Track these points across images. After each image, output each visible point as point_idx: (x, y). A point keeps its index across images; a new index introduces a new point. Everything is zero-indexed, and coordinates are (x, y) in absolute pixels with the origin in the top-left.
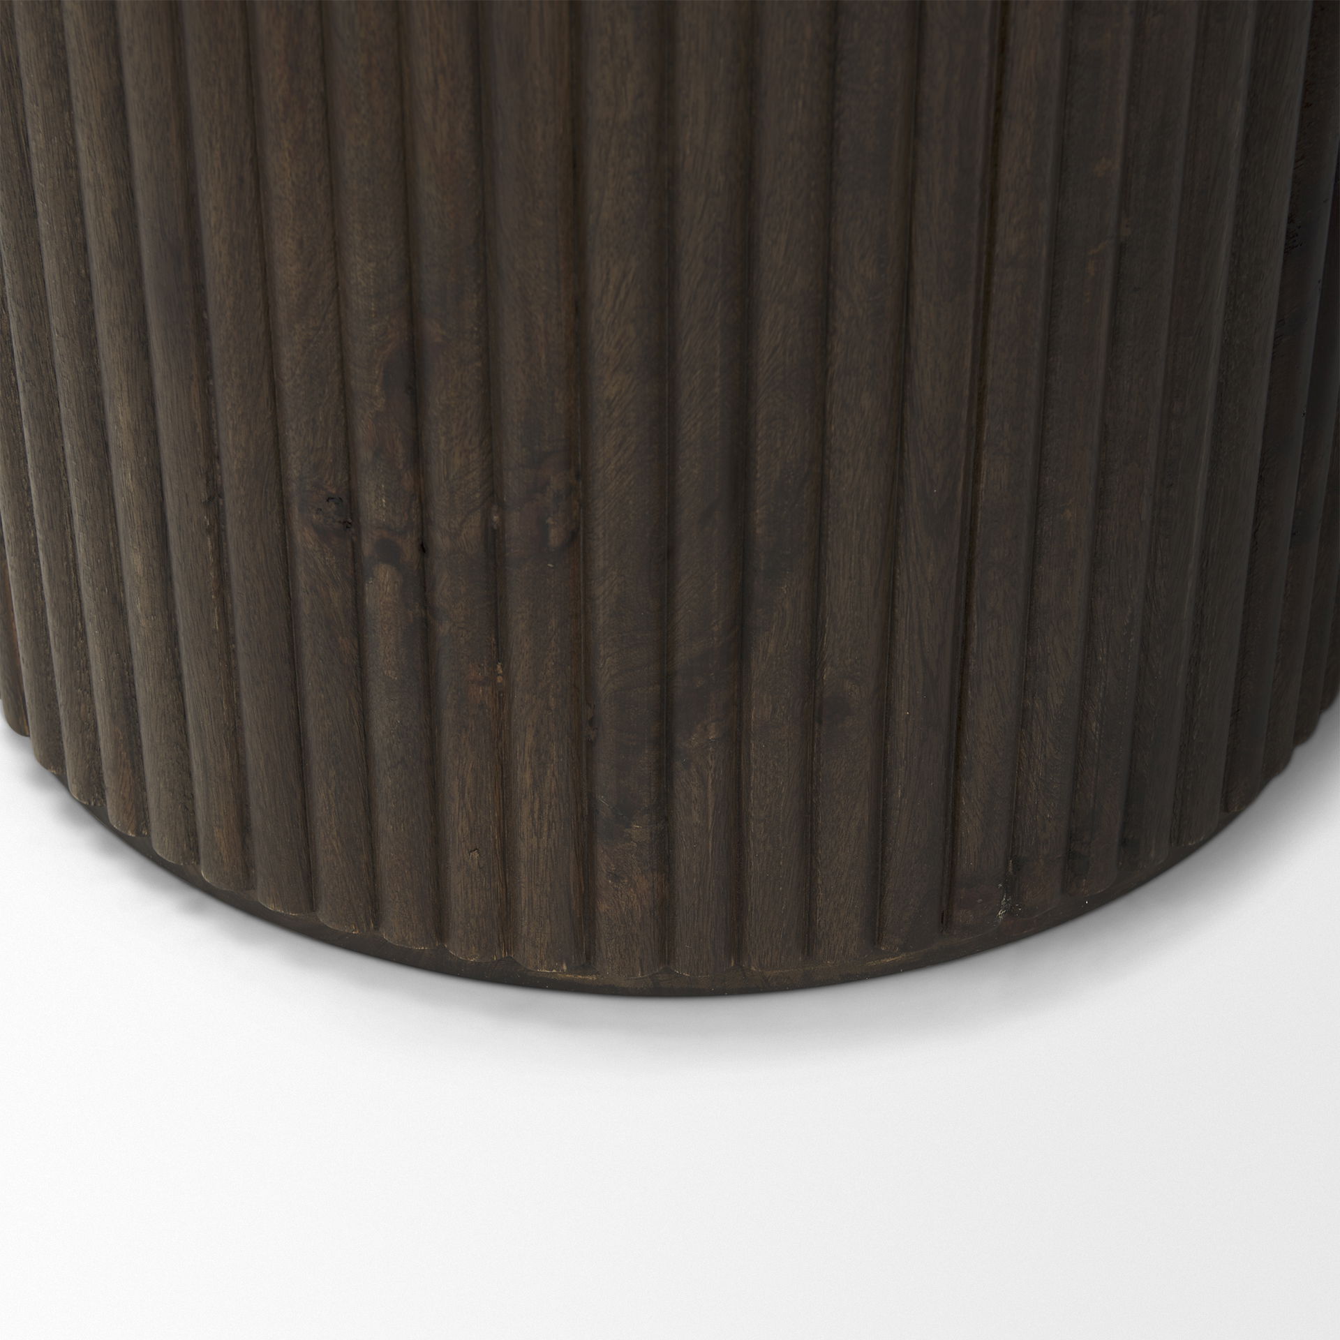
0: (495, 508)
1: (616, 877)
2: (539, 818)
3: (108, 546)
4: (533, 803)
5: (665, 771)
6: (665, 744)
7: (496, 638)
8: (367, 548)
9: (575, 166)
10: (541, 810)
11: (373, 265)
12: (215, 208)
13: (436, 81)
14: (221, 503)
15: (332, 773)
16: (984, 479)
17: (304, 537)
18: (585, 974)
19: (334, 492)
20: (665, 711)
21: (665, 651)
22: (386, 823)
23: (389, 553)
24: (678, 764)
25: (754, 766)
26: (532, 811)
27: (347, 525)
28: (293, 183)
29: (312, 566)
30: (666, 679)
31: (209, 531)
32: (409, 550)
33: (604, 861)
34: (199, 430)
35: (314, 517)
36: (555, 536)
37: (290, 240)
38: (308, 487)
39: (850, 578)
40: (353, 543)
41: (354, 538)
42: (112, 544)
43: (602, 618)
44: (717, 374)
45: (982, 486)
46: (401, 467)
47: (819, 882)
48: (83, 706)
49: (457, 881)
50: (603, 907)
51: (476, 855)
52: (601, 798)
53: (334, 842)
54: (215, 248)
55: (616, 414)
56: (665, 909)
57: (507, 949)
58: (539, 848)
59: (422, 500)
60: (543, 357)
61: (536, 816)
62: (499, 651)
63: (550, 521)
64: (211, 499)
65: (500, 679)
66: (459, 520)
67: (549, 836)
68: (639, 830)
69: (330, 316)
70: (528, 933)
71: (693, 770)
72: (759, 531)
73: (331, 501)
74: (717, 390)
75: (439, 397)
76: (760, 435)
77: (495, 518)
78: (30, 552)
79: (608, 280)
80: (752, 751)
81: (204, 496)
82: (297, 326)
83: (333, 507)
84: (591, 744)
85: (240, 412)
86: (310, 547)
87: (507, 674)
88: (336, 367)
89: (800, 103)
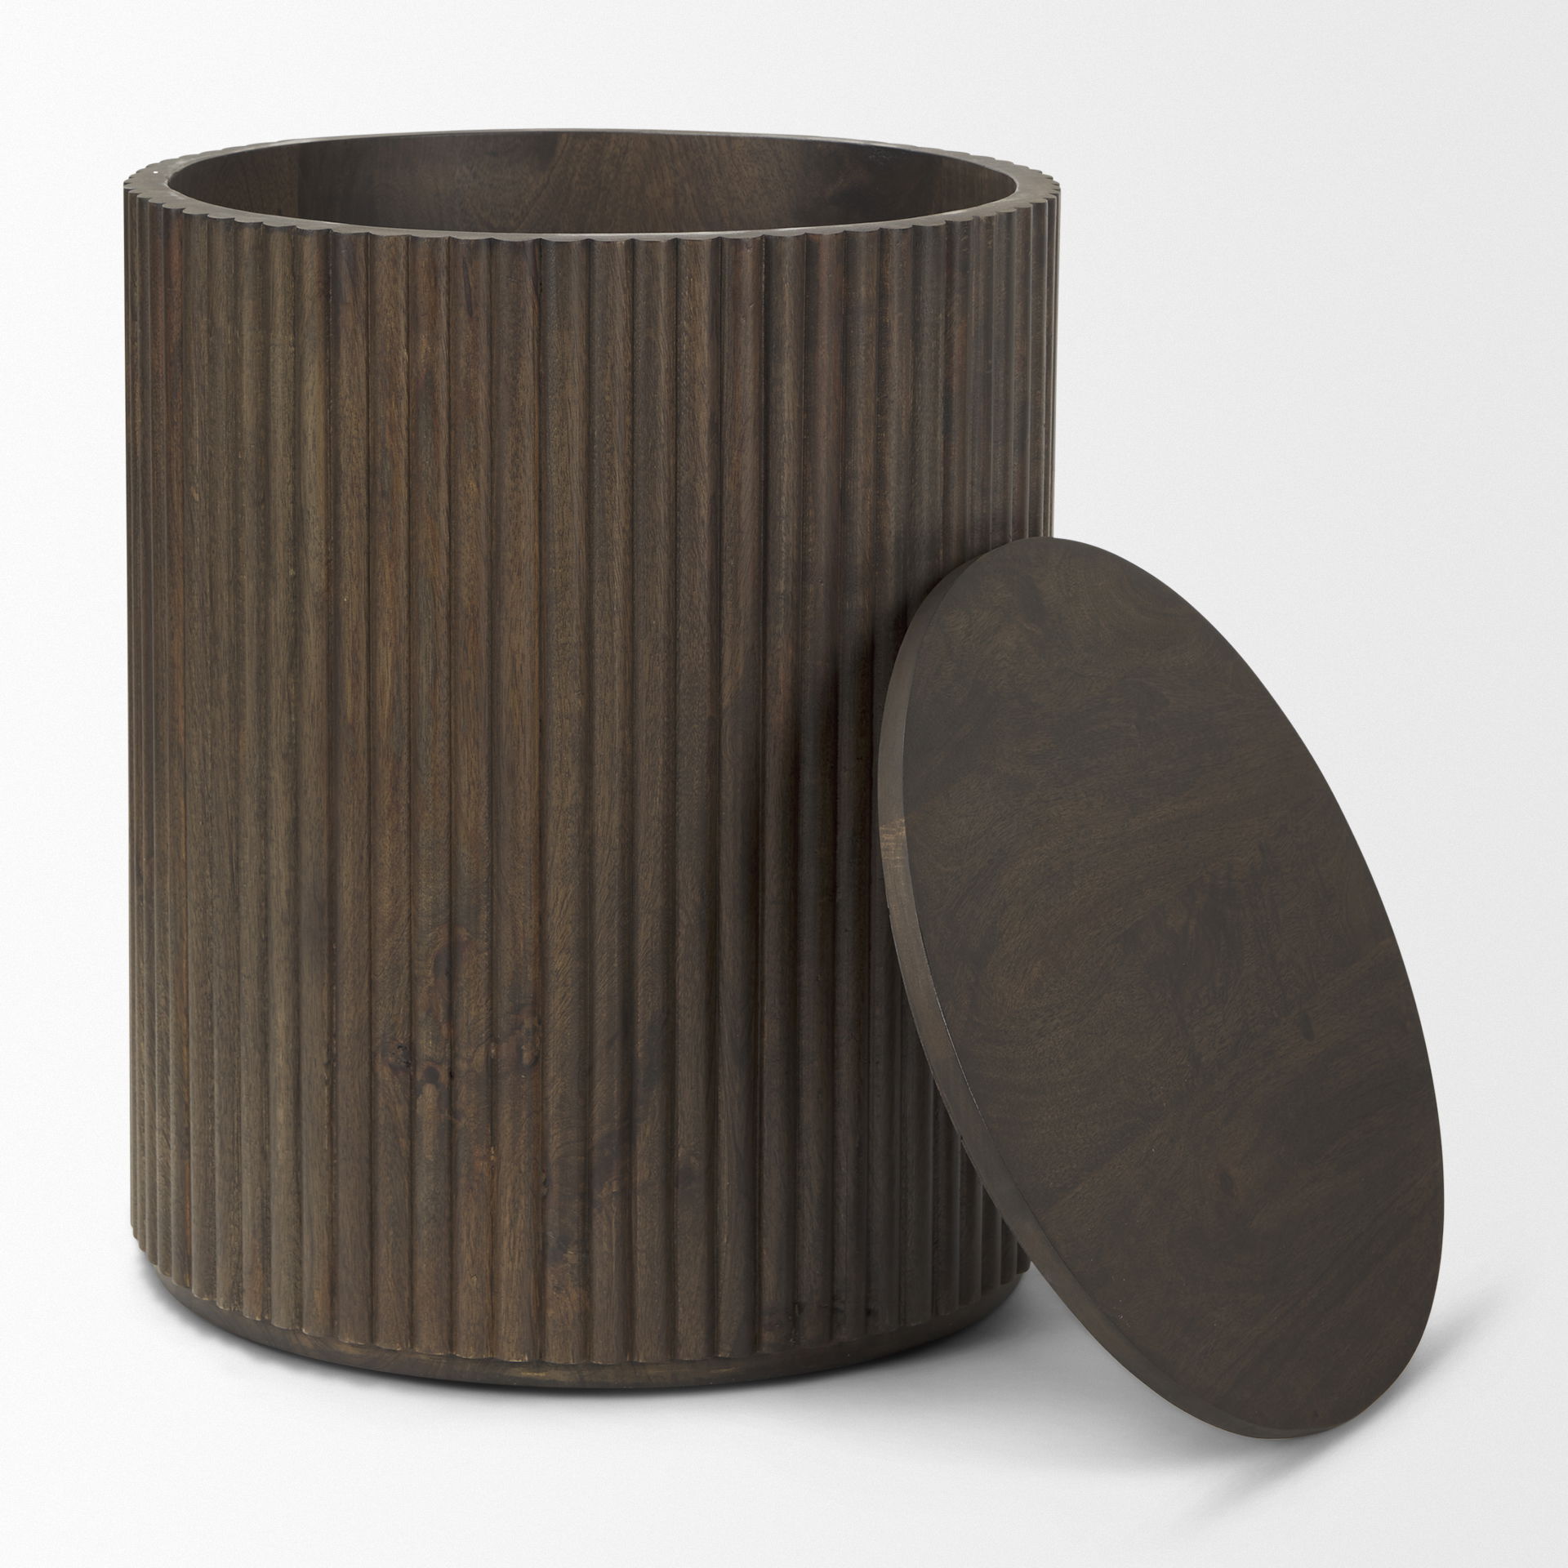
0: (493, 1044)
1: (558, 1289)
2: (514, 1249)
3: (262, 1113)
4: (510, 1238)
5: (586, 1217)
6: (587, 1197)
7: (491, 1130)
8: (419, 1076)
9: (540, 837)
10: (514, 1243)
11: (431, 897)
12: (346, 875)
13: (469, 789)
14: (335, 1065)
15: (391, 1233)
16: (766, 1035)
17: (384, 1073)
18: (538, 1372)
19: (402, 1042)
20: (587, 1176)
21: (586, 1135)
22: (422, 1264)
23: (432, 1076)
24: (595, 1210)
25: (639, 1213)
26: (509, 1243)
27: (408, 1064)
28: (390, 855)
29: (387, 1092)
30: (587, 1153)
31: (327, 1083)
32: (444, 1077)
33: (551, 1279)
34: (326, 1017)
35: (390, 1058)
36: (527, 1058)
37: (386, 888)
38: (388, 1040)
39: (692, 1088)
40: (411, 1076)
41: (412, 1073)
42: (264, 1111)
43: (552, 1110)
44: (616, 955)
45: (765, 1039)
46: (441, 1021)
47: (679, 1300)
48: (233, 1237)
49: (463, 1299)
50: (550, 1313)
51: (475, 1279)
52: (550, 1234)
53: (389, 1283)
54: (346, 900)
55: (561, 979)
56: (586, 1317)
57: (492, 1352)
58: (513, 1269)
59: (453, 1043)
60: (522, 946)
61: (512, 1248)
62: (493, 1140)
63: (523, 1047)
64: (329, 1062)
65: (492, 1158)
66: (473, 1050)
67: (519, 1261)
68: (572, 1255)
69: (405, 933)
70: (505, 1333)
71: (604, 1212)
72: (640, 1055)
73: (400, 1049)
74: (616, 965)
75: (464, 973)
76: (640, 994)
77: (493, 1051)
78: (208, 1140)
79: (557, 898)
80: (638, 1203)
81: (325, 1060)
82: (387, 940)
83: (401, 1052)
84: (544, 1198)
85: (351, 998)
86: (387, 1079)
87: (497, 1153)
88: (407, 964)
89: (658, 799)
